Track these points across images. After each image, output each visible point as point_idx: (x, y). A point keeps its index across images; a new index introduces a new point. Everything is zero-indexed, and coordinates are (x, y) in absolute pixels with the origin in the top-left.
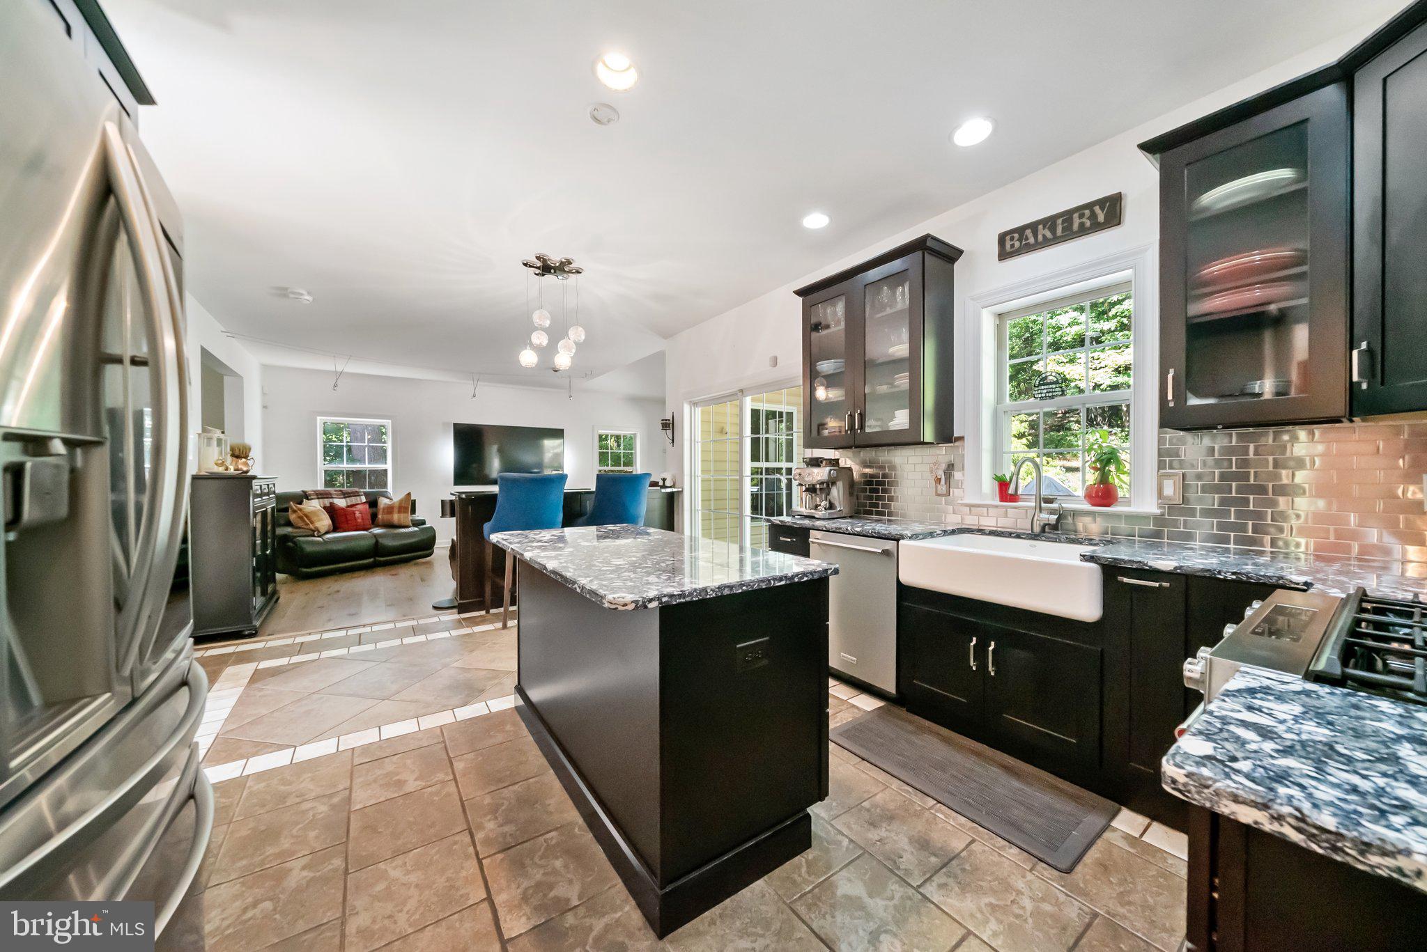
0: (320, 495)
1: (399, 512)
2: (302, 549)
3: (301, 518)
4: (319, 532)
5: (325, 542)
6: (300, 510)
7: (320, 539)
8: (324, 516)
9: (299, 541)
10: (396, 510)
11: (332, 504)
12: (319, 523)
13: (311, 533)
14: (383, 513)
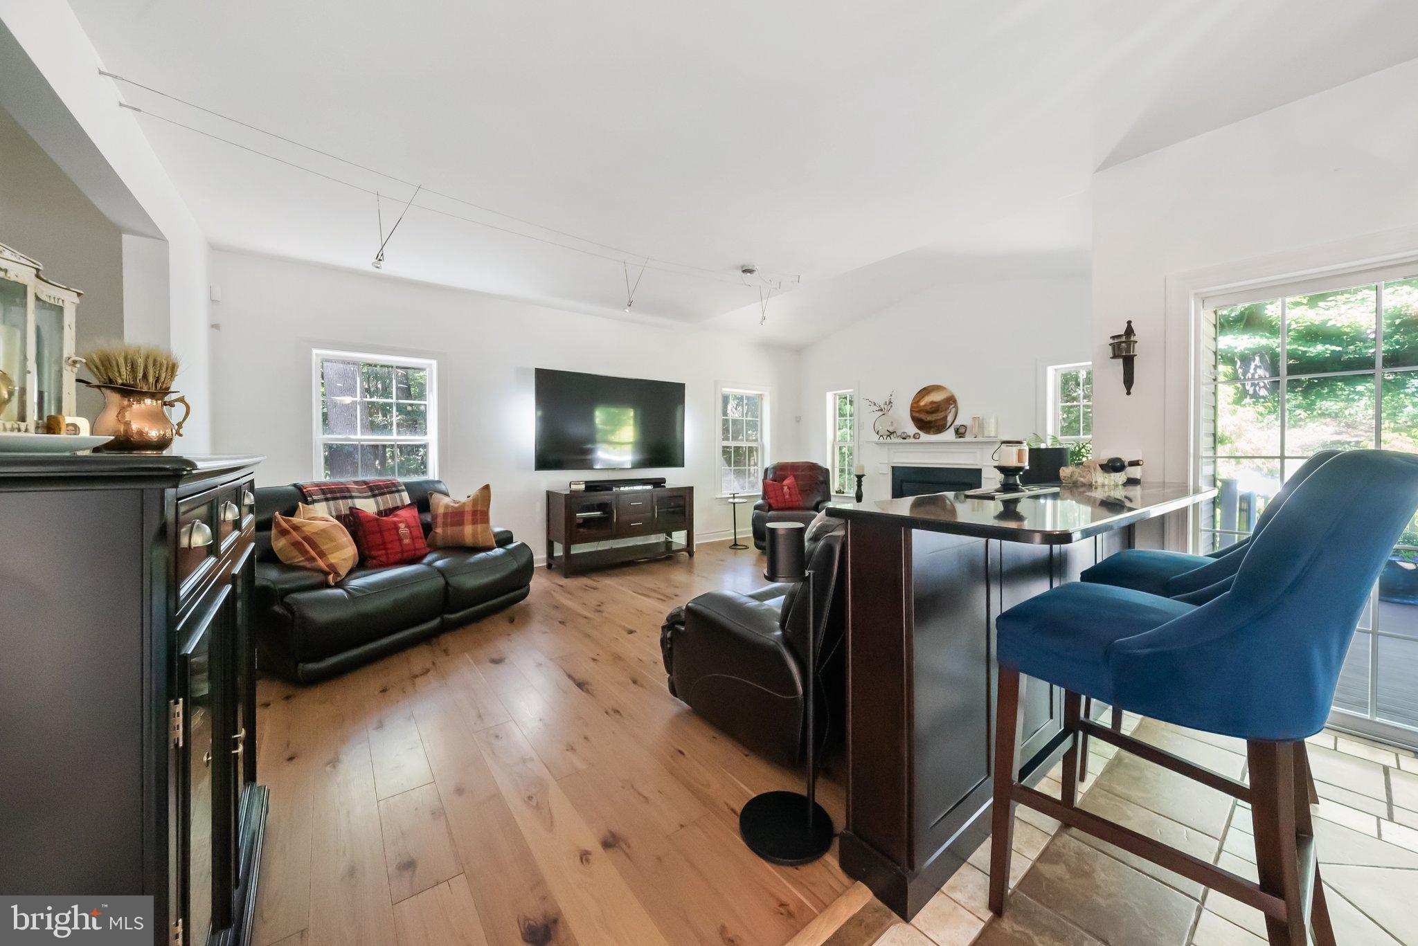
0: (331, 493)
1: (474, 522)
2: (305, 620)
3: (296, 545)
4: (337, 574)
5: (354, 597)
6: (296, 528)
7: (339, 591)
8: (345, 539)
9: (298, 602)
10: (468, 518)
11: (353, 510)
12: (337, 554)
13: (319, 578)
14: (445, 525)
